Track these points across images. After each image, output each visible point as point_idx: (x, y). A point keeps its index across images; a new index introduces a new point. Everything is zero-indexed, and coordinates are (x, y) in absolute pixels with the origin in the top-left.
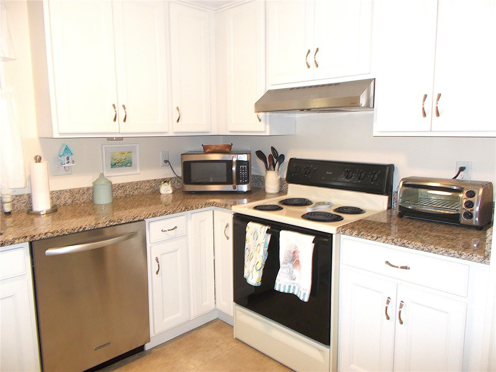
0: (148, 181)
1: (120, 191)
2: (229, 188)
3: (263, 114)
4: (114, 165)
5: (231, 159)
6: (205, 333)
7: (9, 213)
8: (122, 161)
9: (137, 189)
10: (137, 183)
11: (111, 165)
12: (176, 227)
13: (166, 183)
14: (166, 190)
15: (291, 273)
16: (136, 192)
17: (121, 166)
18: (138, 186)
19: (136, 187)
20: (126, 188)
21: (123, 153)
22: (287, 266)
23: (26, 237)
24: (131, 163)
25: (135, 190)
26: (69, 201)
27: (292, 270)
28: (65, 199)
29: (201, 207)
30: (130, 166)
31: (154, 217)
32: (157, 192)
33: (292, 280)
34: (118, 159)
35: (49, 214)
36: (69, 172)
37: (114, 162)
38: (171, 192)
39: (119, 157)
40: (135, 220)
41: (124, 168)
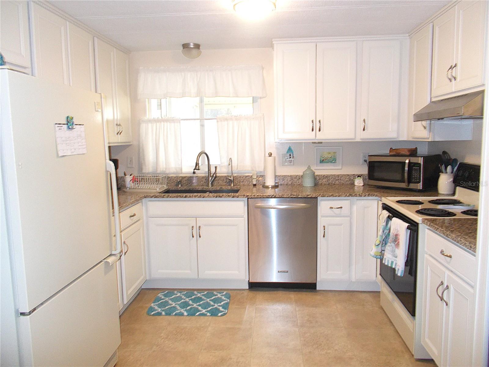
0: (348, 175)
1: (325, 180)
2: (403, 185)
3: (425, 122)
4: (322, 161)
5: (404, 161)
6: (363, 296)
7: (255, 185)
8: (328, 159)
9: (338, 179)
10: (338, 176)
11: (320, 161)
12: (341, 208)
13: (359, 178)
14: (359, 182)
15: (393, 251)
16: (337, 182)
17: (328, 162)
18: (339, 178)
19: (337, 179)
20: (330, 178)
21: (330, 153)
22: (391, 245)
23: (244, 195)
24: (335, 160)
25: (336, 180)
26: (290, 183)
27: (394, 249)
28: (287, 180)
29: (365, 196)
30: (334, 163)
31: (323, 197)
32: (353, 184)
33: (394, 257)
34: (326, 157)
35: (273, 187)
36: (292, 164)
37: (322, 159)
38: (362, 184)
39: (326, 155)
40: (309, 197)
41: (330, 164)
